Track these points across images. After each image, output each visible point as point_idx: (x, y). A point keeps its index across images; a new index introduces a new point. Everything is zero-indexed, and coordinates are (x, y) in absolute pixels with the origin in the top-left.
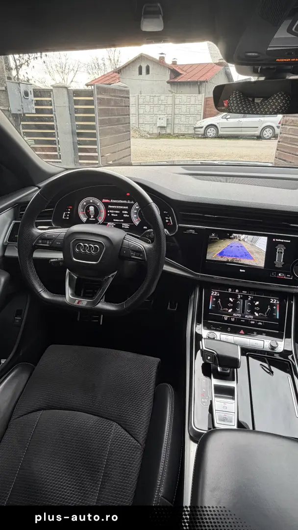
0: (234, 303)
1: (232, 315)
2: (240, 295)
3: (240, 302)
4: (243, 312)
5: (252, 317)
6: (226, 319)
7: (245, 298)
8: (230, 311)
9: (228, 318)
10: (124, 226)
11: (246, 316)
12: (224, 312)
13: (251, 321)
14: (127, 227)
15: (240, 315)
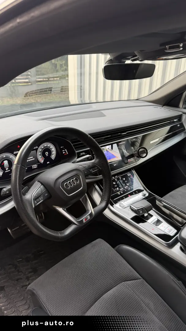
0: (116, 184)
1: (120, 191)
2: (116, 179)
3: (118, 182)
4: (123, 186)
5: (127, 187)
6: (119, 194)
7: (118, 179)
8: (118, 189)
9: (120, 193)
10: (34, 167)
11: (125, 188)
12: (116, 191)
13: (128, 189)
14: (36, 167)
15: (122, 189)
